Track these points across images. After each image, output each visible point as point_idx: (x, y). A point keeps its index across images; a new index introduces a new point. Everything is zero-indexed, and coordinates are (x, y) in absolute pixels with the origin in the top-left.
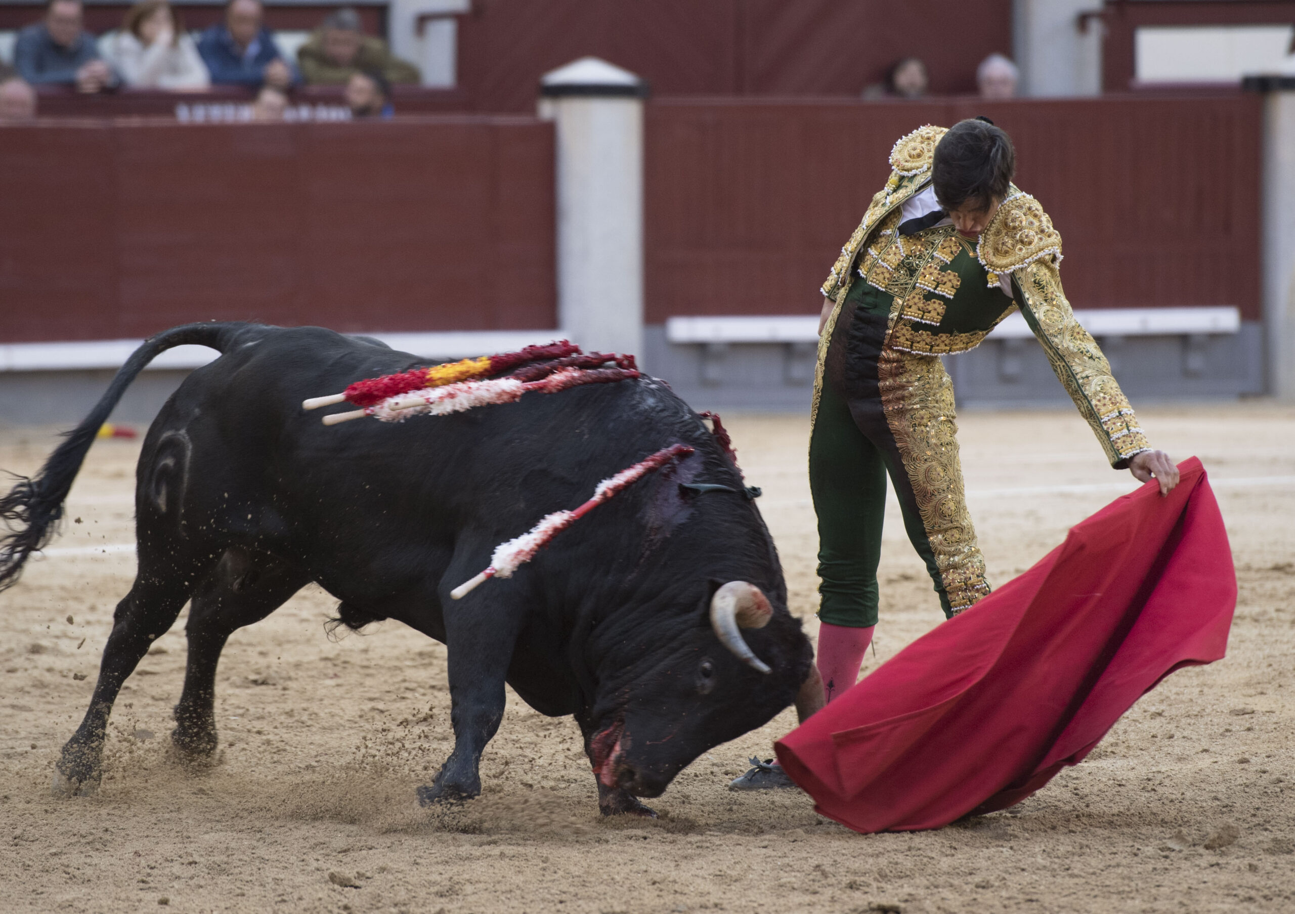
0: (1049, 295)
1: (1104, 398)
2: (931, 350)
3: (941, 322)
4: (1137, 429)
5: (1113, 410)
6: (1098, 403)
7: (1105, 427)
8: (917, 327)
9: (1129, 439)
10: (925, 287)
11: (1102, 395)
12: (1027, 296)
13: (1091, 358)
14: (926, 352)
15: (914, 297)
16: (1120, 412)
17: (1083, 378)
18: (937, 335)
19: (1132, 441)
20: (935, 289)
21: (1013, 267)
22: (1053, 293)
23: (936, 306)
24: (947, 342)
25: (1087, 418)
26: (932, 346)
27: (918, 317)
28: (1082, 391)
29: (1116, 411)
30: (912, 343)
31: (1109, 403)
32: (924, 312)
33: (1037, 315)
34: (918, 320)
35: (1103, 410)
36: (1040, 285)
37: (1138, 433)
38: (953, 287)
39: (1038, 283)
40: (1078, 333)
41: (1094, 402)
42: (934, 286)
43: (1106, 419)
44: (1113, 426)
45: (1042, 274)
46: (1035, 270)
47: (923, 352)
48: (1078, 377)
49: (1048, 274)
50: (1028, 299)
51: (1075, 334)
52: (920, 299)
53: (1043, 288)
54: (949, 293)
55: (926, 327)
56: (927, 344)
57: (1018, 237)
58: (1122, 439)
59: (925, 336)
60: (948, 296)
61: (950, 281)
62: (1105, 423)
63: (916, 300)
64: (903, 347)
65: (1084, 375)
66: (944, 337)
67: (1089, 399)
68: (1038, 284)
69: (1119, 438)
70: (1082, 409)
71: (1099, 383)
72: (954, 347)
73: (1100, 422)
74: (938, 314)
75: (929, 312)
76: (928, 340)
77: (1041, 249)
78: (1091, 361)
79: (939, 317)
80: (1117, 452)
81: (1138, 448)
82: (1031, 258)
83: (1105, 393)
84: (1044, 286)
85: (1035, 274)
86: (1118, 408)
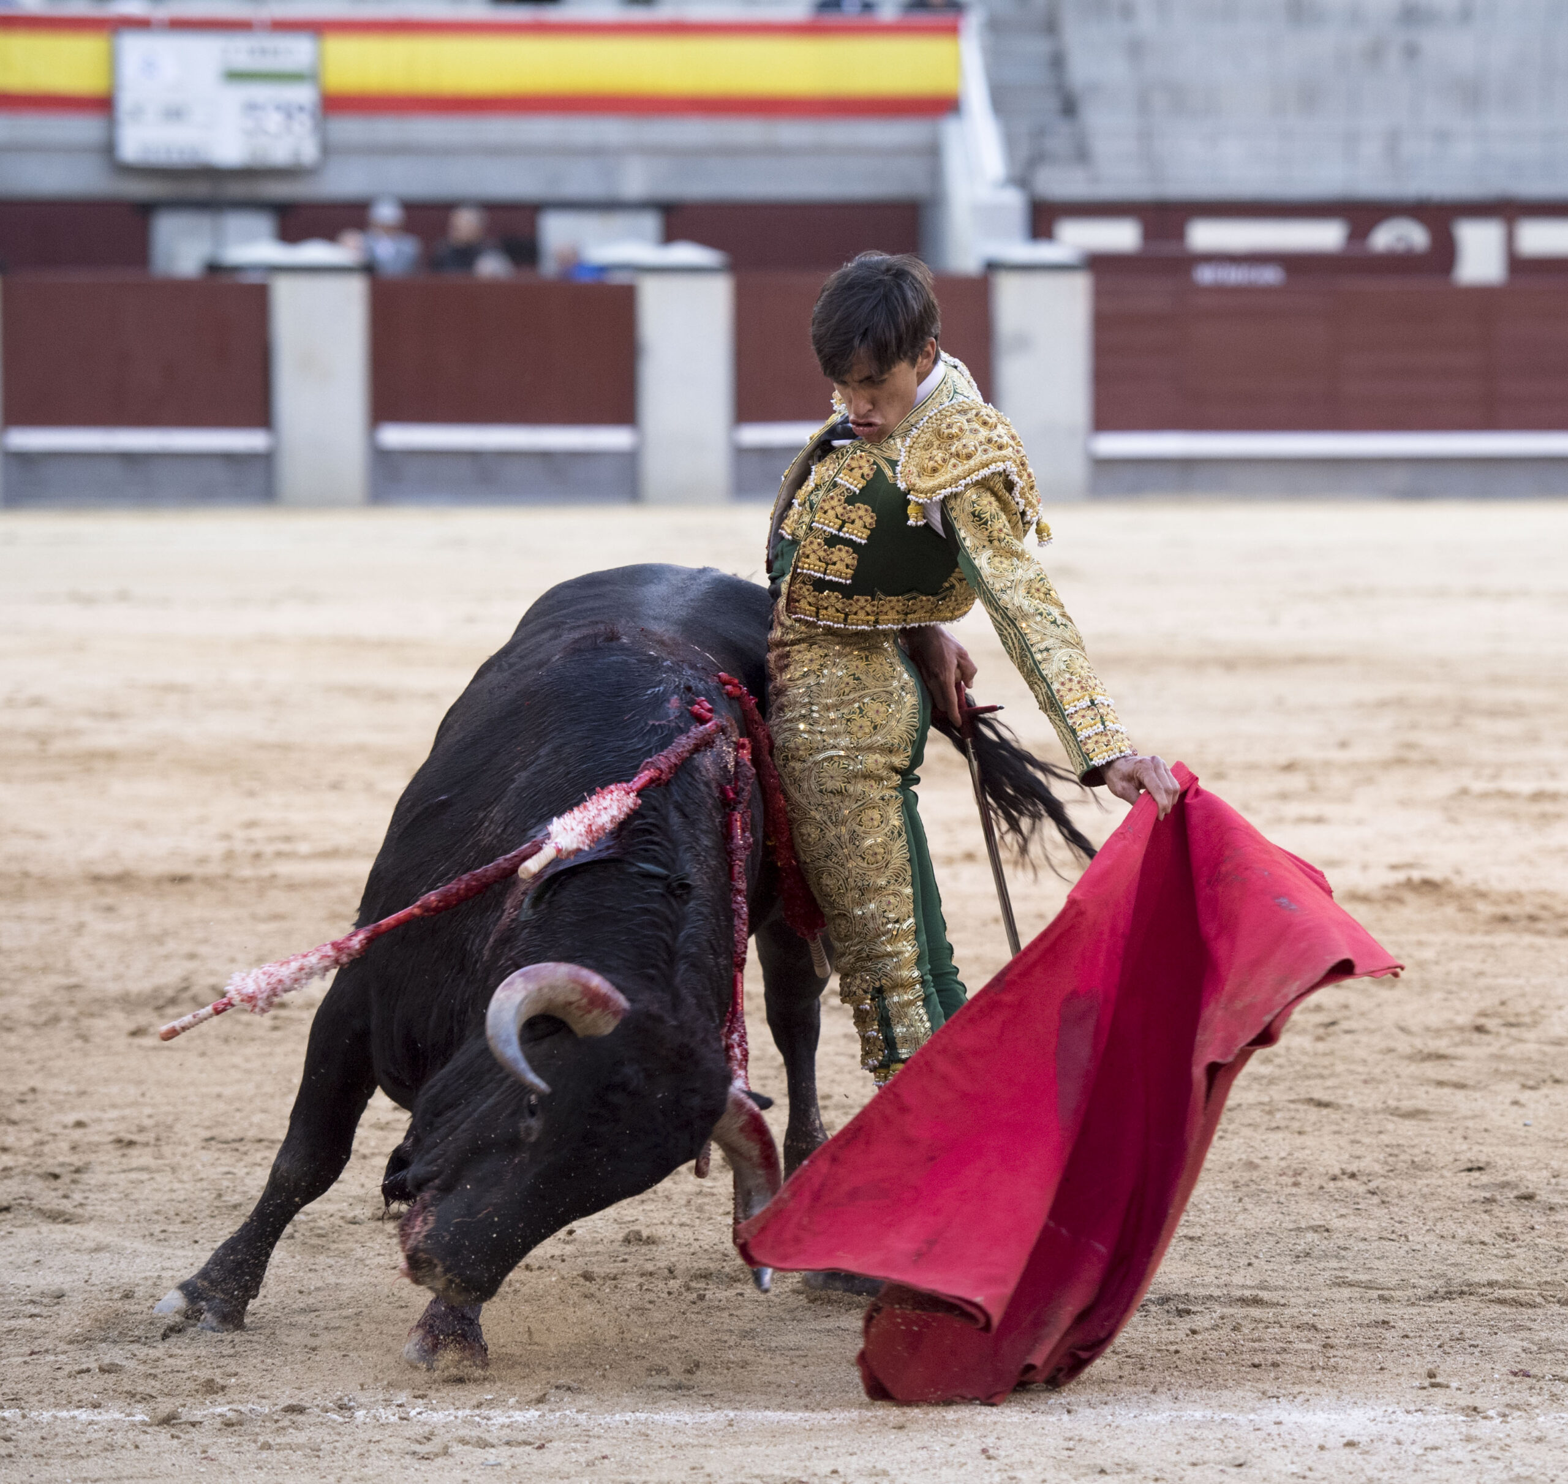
0: (995, 534)
1: (1070, 680)
2: (845, 620)
3: (853, 578)
4: (1117, 726)
5: (1083, 697)
6: (1061, 688)
7: (1070, 722)
8: (820, 585)
9: (1104, 739)
10: (825, 528)
11: (1068, 676)
12: (962, 534)
13: (1054, 622)
14: (838, 623)
15: (811, 543)
16: (1092, 702)
17: (1041, 651)
18: (852, 598)
19: (1109, 741)
20: (840, 530)
21: (943, 491)
22: (1001, 530)
23: (843, 554)
24: (869, 608)
25: (1046, 711)
26: (847, 615)
27: (818, 571)
28: (1039, 670)
29: (1087, 698)
30: (818, 609)
31: (1078, 687)
32: (827, 564)
33: (977, 562)
34: (819, 575)
35: (1068, 697)
36: (981, 519)
37: (1117, 732)
38: (865, 527)
39: (978, 516)
40: (1038, 590)
41: (1055, 686)
42: (837, 526)
43: (1071, 710)
44: (1081, 720)
45: (985, 502)
46: (974, 497)
47: (835, 622)
48: (1033, 650)
49: (995, 504)
50: (964, 539)
51: (1033, 591)
52: (819, 544)
53: (986, 523)
54: (860, 536)
55: (833, 586)
56: (838, 611)
57: (953, 450)
58: (1094, 739)
59: (833, 600)
60: (859, 540)
61: (860, 518)
62: (1071, 716)
63: (815, 546)
64: (805, 615)
65: (1042, 646)
66: (860, 600)
67: (1049, 681)
68: (978, 518)
69: (1089, 737)
70: (1041, 698)
71: (1064, 659)
72: (882, 617)
73: (1063, 715)
74: (847, 566)
75: (834, 564)
76: (839, 606)
77: (986, 465)
78: (1052, 627)
79: (849, 571)
80: (1086, 756)
81: (1116, 750)
82: (968, 479)
83: (1072, 674)
84: (987, 521)
85: (973, 503)
86: (1091, 696)
